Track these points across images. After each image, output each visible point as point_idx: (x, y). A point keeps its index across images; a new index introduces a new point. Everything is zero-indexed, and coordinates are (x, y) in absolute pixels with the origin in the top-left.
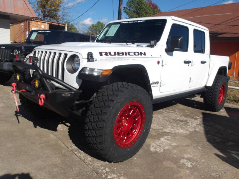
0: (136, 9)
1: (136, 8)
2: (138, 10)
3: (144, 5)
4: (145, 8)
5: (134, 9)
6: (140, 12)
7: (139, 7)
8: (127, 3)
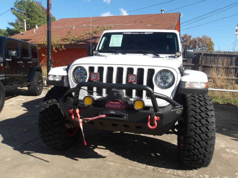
0: (27, 12)
1: (27, 10)
2: (30, 12)
3: (37, 8)
4: (37, 11)
5: (25, 12)
6: (32, 15)
7: (30, 9)
8: (15, 4)
